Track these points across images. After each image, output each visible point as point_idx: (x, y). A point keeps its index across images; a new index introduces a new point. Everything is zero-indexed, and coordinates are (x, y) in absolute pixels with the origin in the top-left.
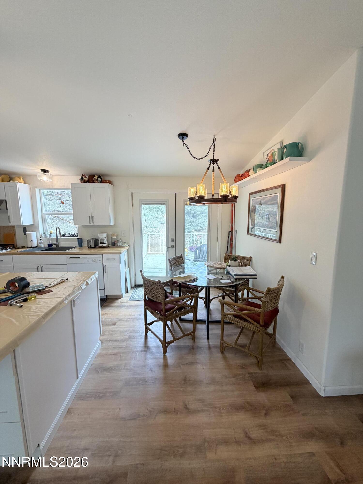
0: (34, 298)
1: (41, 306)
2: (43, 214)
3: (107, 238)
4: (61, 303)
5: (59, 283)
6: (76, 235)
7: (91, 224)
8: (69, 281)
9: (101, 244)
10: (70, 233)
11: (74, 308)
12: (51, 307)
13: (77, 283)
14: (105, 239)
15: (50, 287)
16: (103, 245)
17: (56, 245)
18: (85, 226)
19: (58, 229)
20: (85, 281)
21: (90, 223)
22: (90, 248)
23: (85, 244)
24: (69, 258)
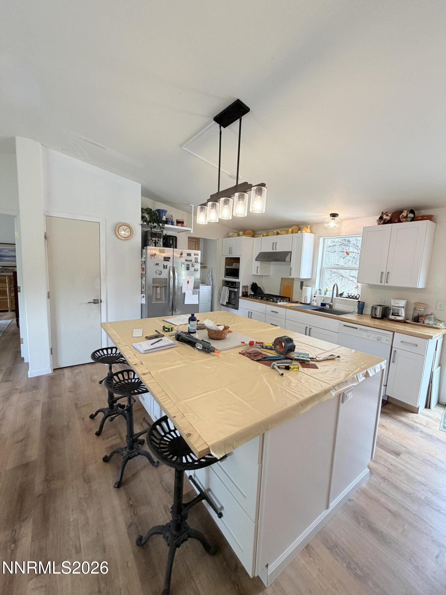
0: (296, 369)
1: (302, 385)
2: (322, 268)
3: (405, 308)
4: (327, 392)
5: (327, 360)
6: (356, 297)
7: (383, 284)
8: (341, 361)
9: (393, 315)
10: (349, 294)
11: (342, 405)
12: (313, 392)
13: (352, 368)
14: (401, 309)
15: (316, 360)
16: (396, 318)
17: (330, 305)
18: (372, 287)
19: (336, 286)
20: (365, 369)
21: (381, 282)
22: (374, 317)
23: (368, 311)
24: (343, 325)
